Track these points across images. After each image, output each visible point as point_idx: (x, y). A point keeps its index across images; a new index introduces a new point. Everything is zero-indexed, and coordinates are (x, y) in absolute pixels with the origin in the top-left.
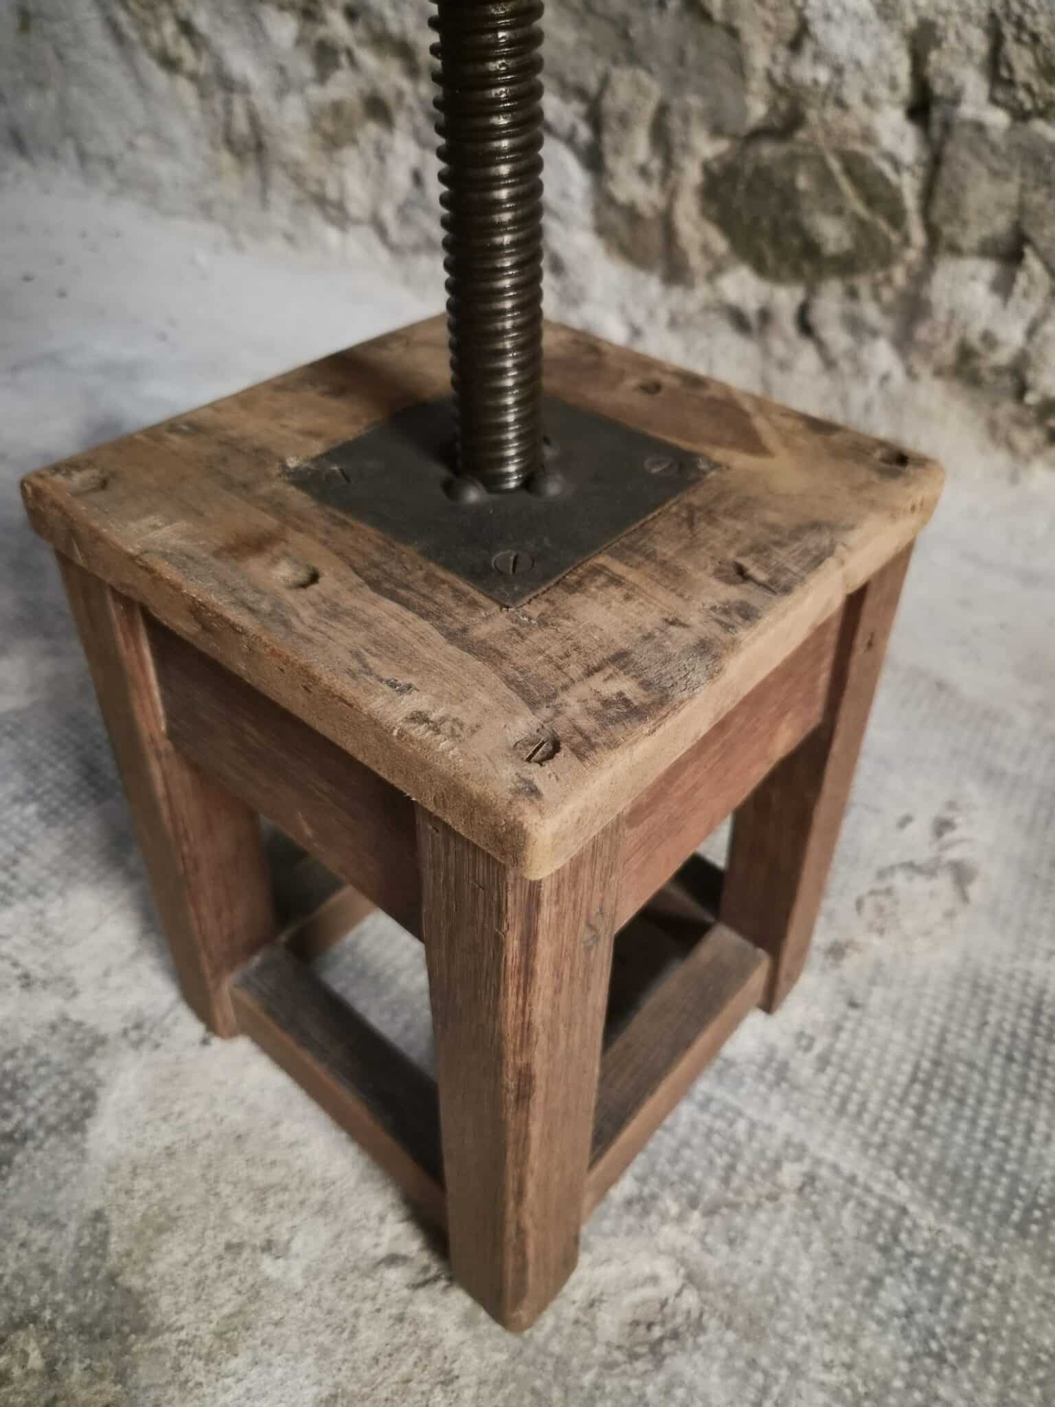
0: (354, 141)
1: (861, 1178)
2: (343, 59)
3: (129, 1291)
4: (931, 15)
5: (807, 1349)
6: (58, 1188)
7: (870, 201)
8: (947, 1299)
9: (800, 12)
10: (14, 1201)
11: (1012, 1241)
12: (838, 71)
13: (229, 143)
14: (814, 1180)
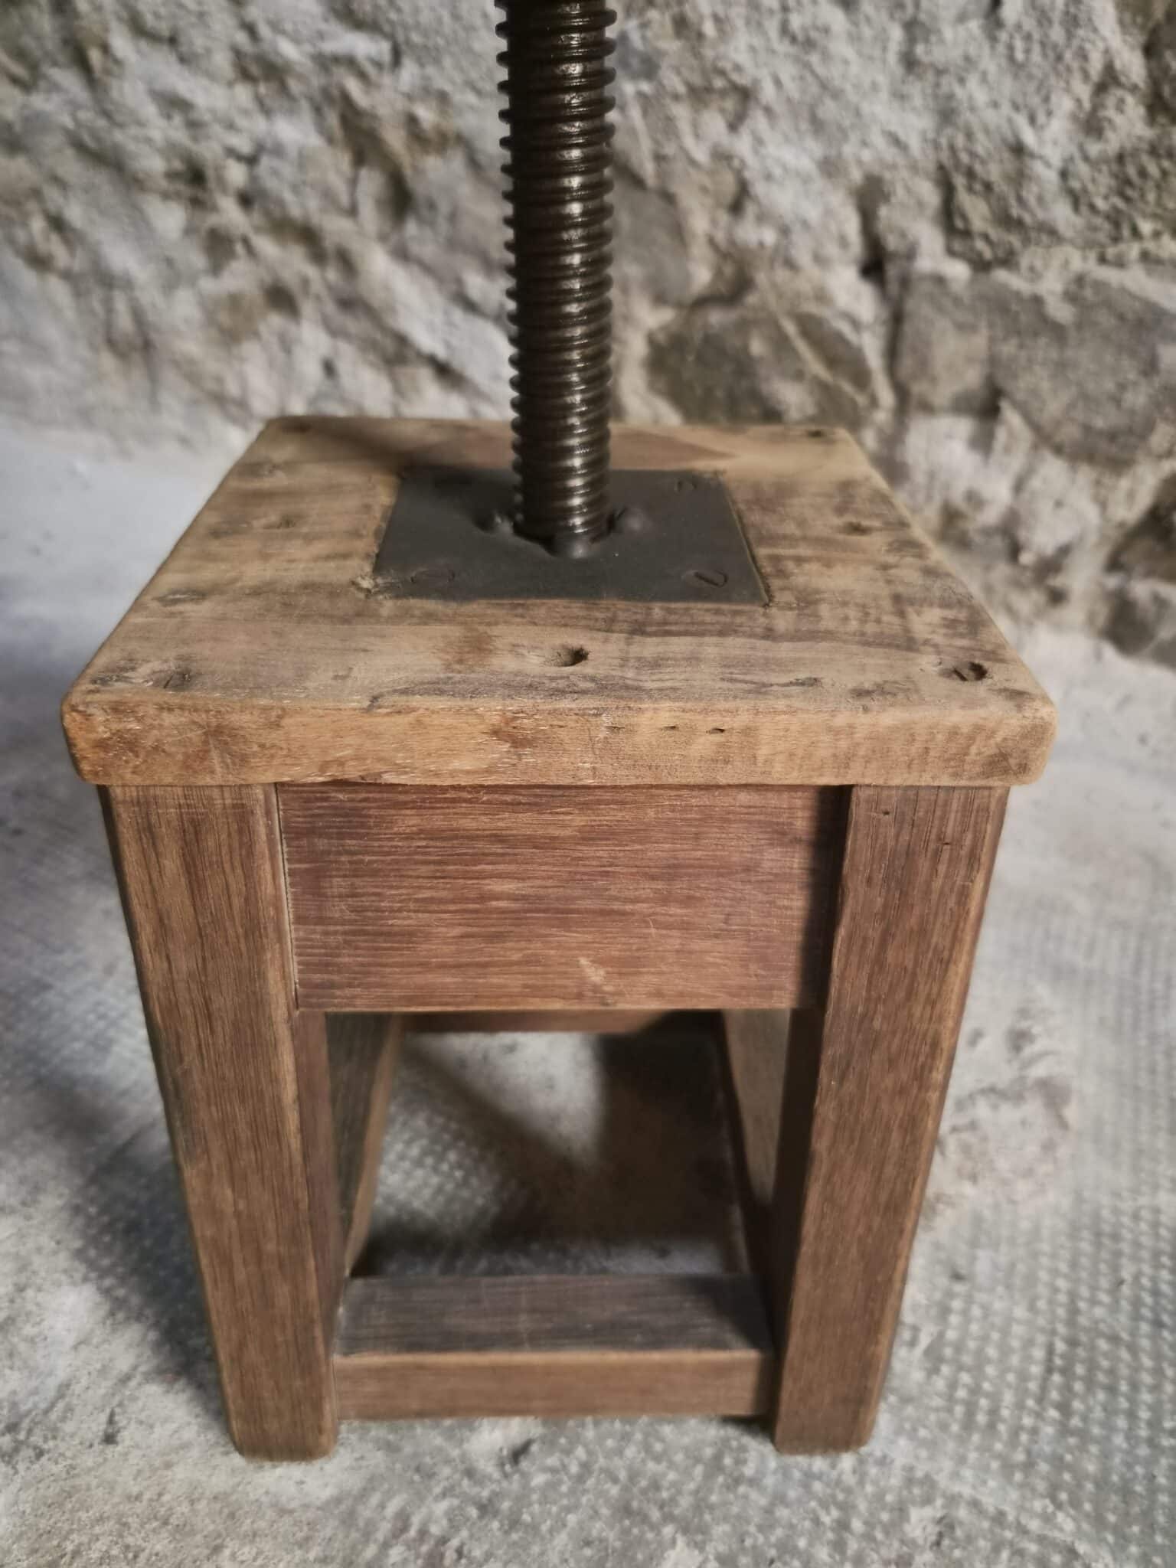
0: (256, 335)
2: (239, 248)
4: (876, 170)
7: (832, 362)
9: (738, 173)
12: (785, 231)
13: (111, 343)
14: (951, 1527)
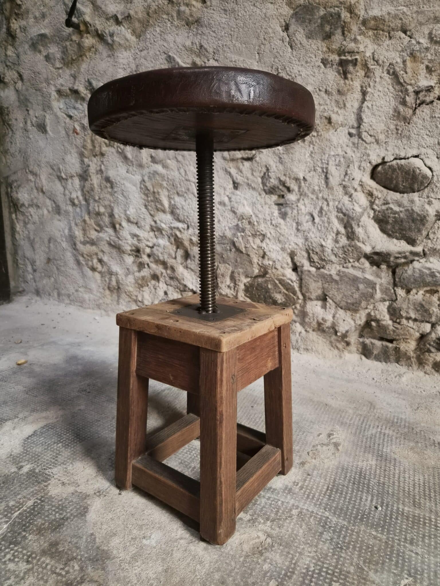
1: (315, 512)
2: (146, 266)
3: (103, 550)
4: (293, 250)
5: (303, 549)
6: (79, 529)
7: (287, 290)
8: (342, 536)
9: (263, 250)
10: (66, 533)
11: (359, 523)
12: (274, 262)
13: (109, 288)
14: (301, 513)
